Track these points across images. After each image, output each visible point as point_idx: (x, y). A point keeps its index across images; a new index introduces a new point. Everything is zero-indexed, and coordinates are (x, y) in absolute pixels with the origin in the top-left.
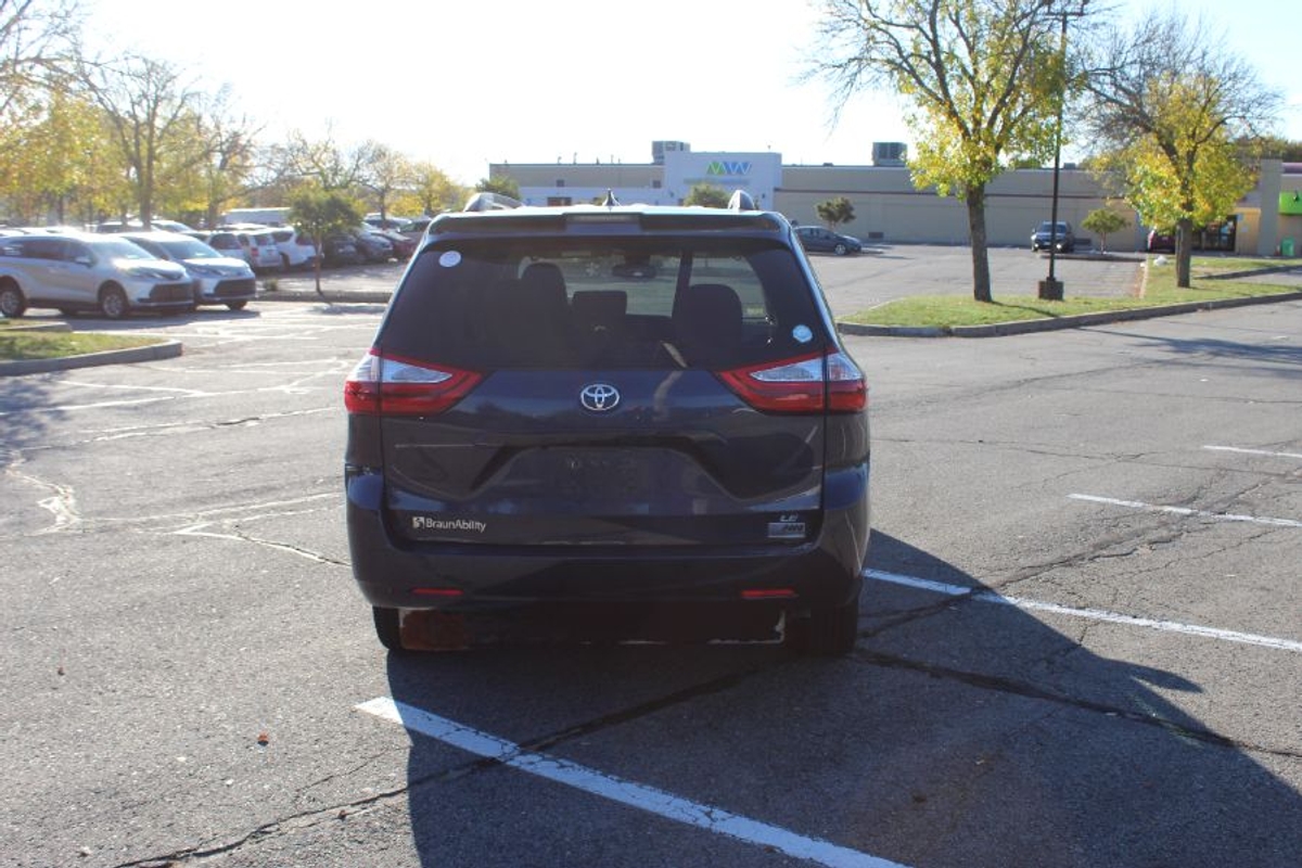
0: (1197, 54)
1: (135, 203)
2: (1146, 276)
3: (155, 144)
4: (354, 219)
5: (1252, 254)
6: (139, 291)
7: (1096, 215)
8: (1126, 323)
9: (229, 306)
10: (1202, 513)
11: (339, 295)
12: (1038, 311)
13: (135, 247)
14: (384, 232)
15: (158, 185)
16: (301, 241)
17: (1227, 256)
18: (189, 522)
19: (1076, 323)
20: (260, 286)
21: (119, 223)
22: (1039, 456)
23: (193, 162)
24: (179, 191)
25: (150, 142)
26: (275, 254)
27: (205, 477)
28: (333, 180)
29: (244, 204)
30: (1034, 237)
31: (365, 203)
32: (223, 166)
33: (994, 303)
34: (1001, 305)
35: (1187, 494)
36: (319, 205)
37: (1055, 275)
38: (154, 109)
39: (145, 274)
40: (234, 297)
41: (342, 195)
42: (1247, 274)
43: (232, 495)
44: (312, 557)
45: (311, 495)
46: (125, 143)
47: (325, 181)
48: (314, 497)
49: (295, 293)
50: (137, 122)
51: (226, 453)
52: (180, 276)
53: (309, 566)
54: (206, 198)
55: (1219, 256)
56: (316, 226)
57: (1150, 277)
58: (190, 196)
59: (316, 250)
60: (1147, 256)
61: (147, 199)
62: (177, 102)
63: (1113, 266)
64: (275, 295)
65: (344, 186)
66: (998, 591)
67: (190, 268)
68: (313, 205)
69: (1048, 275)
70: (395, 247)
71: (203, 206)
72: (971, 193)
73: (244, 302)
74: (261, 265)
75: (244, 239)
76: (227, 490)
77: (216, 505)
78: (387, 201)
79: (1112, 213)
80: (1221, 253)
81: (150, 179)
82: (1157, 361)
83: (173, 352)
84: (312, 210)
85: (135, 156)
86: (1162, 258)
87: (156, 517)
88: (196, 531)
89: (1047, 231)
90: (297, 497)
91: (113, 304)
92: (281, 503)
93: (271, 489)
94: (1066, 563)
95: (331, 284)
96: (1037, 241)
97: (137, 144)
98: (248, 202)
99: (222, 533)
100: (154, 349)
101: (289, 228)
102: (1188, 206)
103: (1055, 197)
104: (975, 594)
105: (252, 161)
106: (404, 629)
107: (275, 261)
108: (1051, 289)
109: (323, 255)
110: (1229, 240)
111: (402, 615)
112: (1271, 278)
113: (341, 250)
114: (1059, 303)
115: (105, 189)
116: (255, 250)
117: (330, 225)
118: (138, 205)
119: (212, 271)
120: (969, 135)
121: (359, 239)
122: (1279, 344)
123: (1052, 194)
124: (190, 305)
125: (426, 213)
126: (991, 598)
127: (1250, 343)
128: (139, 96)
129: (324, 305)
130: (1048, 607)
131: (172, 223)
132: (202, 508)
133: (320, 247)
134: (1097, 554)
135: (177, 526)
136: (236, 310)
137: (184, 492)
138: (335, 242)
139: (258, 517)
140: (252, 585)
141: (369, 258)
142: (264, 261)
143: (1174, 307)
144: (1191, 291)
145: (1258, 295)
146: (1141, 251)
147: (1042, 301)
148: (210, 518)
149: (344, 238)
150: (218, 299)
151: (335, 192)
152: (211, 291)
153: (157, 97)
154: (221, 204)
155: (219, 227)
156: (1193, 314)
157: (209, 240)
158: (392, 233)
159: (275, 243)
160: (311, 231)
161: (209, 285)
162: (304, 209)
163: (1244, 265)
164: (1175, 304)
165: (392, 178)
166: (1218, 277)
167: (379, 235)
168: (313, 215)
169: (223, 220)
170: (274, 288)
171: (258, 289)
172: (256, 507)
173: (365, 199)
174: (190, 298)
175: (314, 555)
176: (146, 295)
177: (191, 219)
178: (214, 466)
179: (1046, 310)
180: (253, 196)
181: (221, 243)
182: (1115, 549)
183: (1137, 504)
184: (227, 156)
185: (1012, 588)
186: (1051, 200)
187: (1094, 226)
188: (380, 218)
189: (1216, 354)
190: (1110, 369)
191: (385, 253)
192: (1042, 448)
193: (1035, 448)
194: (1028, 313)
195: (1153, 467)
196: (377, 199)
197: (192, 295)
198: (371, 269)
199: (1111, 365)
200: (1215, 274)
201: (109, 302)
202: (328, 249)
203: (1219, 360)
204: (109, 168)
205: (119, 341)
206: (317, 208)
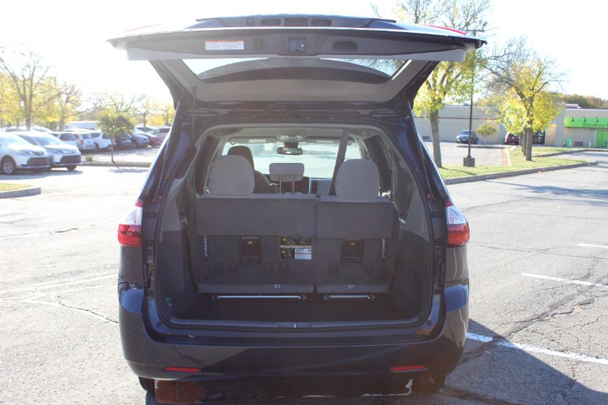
0: (532, 52)
1: (23, 118)
2: (508, 155)
3: (33, 90)
4: (130, 126)
5: (553, 145)
6: (21, 161)
7: (482, 127)
8: (507, 178)
9: (68, 168)
10: (598, 285)
11: (123, 163)
12: (465, 172)
13: (21, 139)
14: (145, 133)
15: (34, 109)
16: (104, 137)
17: (541, 146)
18: (31, 294)
19: (484, 178)
20: (83, 158)
21: (16, 128)
22: (496, 250)
23: (52, 98)
24: (45, 112)
25: (31, 89)
26: (92, 143)
27: (44, 264)
28: (121, 108)
29: (77, 119)
30: (458, 137)
31: (136, 119)
32: (67, 101)
33: (444, 168)
34: (447, 169)
35: (585, 273)
36: (113, 119)
37: (471, 155)
38: (33, 73)
39: (26, 153)
40: (70, 164)
41: (125, 115)
42: (554, 155)
43: (59, 276)
44: (101, 317)
45: (103, 276)
46: (18, 88)
47: (117, 109)
48: (105, 277)
49: (101, 162)
50: (24, 78)
51: (58, 249)
52: (43, 154)
53: (99, 325)
54: (57, 116)
55: (538, 146)
56: (112, 130)
57: (511, 156)
58: (50, 115)
59: (112, 140)
60: (506, 146)
61: (28, 116)
62: (44, 69)
63: (491, 150)
64: (90, 163)
65: (126, 111)
66: (507, 338)
67: (48, 150)
68: (110, 119)
69: (468, 155)
70: (150, 140)
71: (57, 120)
72: (432, 115)
73: (75, 167)
74: (85, 148)
75: (77, 136)
76: (56, 272)
77: (48, 283)
78: (147, 118)
79: (490, 126)
80: (539, 145)
81: (30, 107)
82: (530, 197)
83: (36, 192)
84: (109, 122)
85: (23, 94)
86: (514, 147)
87: (12, 291)
88: (34, 300)
89: (468, 134)
90: (95, 277)
91: (8, 167)
92: (86, 281)
93: (81, 272)
94: (540, 318)
95: (120, 158)
96: (460, 139)
97: (24, 89)
98: (79, 118)
99: (50, 301)
100: (26, 190)
101: (99, 131)
102: (530, 122)
103: (471, 119)
104: (496, 341)
105: (82, 98)
106: (157, 389)
107: (91, 147)
108: (469, 161)
109: (115, 144)
110: (541, 139)
111: (156, 382)
112: (566, 156)
113: (124, 142)
114: (474, 168)
115: (8, 111)
116: (82, 141)
117: (119, 129)
118: (25, 119)
119: (59, 151)
120: (431, 87)
121: (133, 136)
122: (583, 189)
123: (469, 117)
124: (48, 168)
125: (166, 125)
126: (507, 344)
127: (570, 188)
128: (26, 66)
129: (115, 168)
130: (542, 351)
131: (43, 128)
132: (40, 284)
133: (114, 140)
134: (554, 312)
135: (23, 297)
136: (71, 169)
137: (31, 274)
138: (122, 138)
139: (72, 290)
140: (63, 340)
141: (137, 145)
142: (86, 147)
143: (527, 170)
144: (533, 163)
145: (564, 164)
146: (502, 144)
147: (465, 167)
148: (43, 291)
149: (126, 136)
150: (62, 165)
151: (121, 113)
152: (58, 161)
153: (34, 66)
154: (66, 119)
155: (65, 130)
156: (537, 174)
157: (59, 136)
158: (149, 133)
159: (92, 138)
160: (109, 132)
161: (57, 158)
162: (106, 122)
163: (551, 150)
164: (527, 169)
165: (149, 108)
166: (541, 156)
167: (143, 135)
168: (110, 124)
169: (67, 127)
170: (90, 160)
171: (82, 160)
172: (71, 283)
173: (136, 118)
174: (47, 164)
175: (103, 316)
176: (25, 163)
177: (52, 126)
178: (50, 257)
179: (469, 172)
180: (81, 116)
181: (64, 138)
182: (562, 309)
183: (560, 279)
184: (69, 96)
185: (515, 337)
186: (469, 120)
187: (481, 132)
188: (143, 127)
189: (557, 194)
190: (511, 201)
191: (146, 143)
192: (495, 246)
193: (492, 245)
194: (461, 173)
195: (557, 256)
196: (142, 117)
197: (48, 163)
198: (138, 151)
199: (509, 199)
200: (540, 155)
201: (6, 166)
202: (118, 140)
203: (560, 197)
204: (10, 101)
205: (8, 186)
206: (112, 121)
